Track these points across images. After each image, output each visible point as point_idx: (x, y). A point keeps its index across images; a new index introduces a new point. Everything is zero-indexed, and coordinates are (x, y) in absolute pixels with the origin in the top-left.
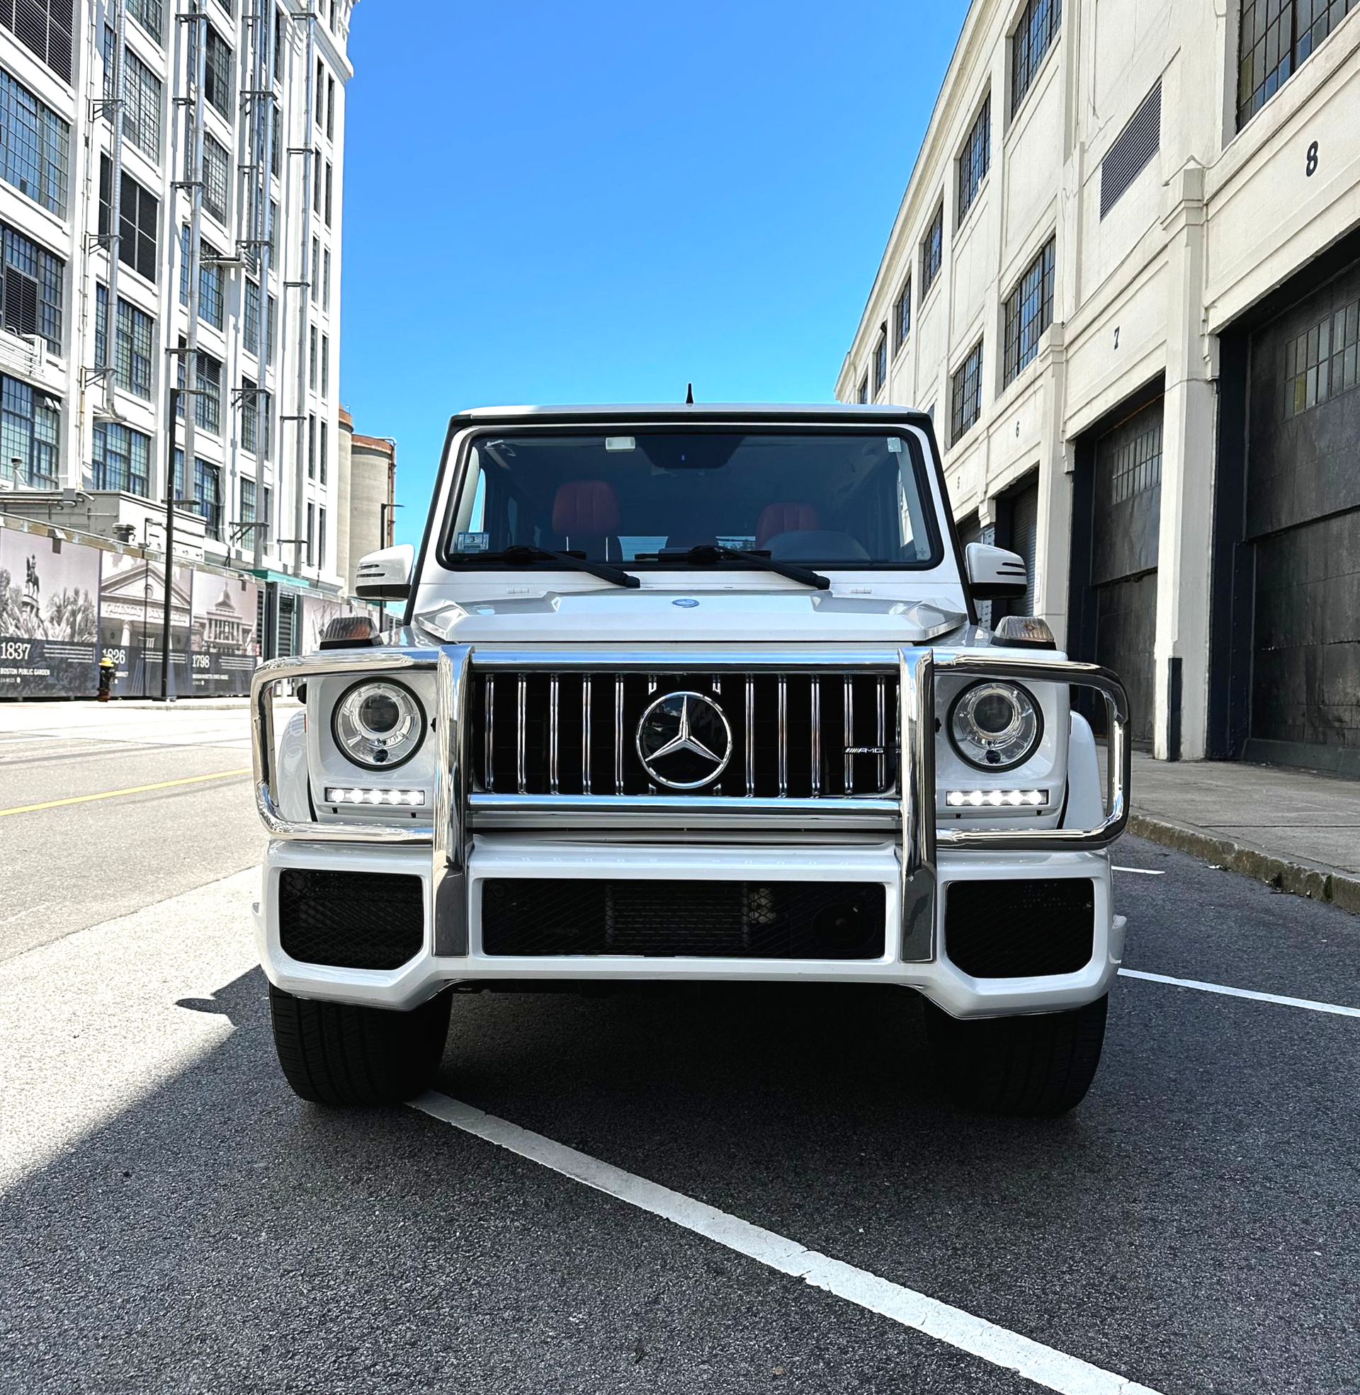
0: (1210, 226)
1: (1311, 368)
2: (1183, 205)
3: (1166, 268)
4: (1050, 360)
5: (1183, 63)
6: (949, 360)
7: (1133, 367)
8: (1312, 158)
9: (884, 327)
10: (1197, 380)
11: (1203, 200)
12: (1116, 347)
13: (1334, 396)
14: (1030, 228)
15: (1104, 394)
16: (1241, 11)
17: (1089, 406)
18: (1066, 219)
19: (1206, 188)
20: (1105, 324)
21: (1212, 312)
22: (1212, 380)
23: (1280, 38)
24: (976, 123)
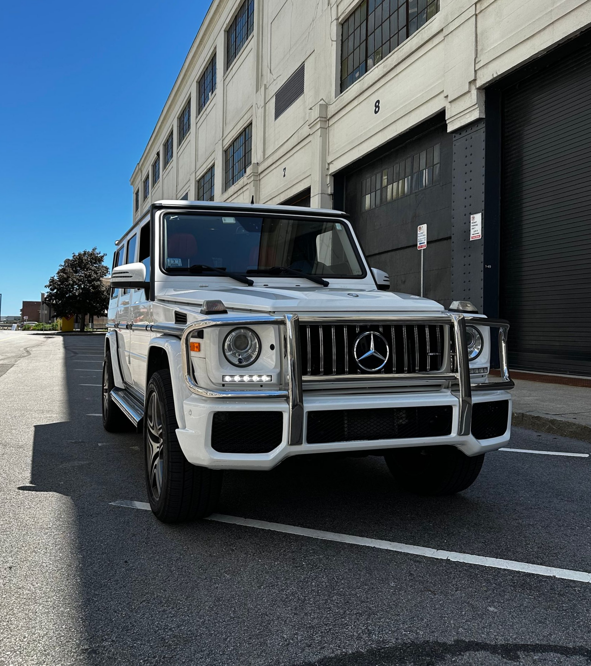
0: (330, 129)
1: (373, 192)
2: (319, 119)
3: (310, 144)
4: (252, 179)
5: (316, 58)
6: (196, 173)
7: (293, 185)
8: (377, 106)
9: (158, 154)
10: (324, 194)
11: (327, 118)
12: (284, 176)
13: (383, 204)
14: (238, 119)
15: (279, 196)
16: (342, 40)
17: (271, 201)
18: (258, 118)
19: (328, 113)
20: (278, 166)
21: (331, 165)
22: (331, 194)
23: (360, 54)
24: (208, 67)
